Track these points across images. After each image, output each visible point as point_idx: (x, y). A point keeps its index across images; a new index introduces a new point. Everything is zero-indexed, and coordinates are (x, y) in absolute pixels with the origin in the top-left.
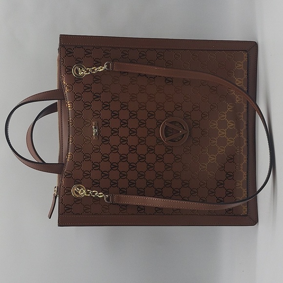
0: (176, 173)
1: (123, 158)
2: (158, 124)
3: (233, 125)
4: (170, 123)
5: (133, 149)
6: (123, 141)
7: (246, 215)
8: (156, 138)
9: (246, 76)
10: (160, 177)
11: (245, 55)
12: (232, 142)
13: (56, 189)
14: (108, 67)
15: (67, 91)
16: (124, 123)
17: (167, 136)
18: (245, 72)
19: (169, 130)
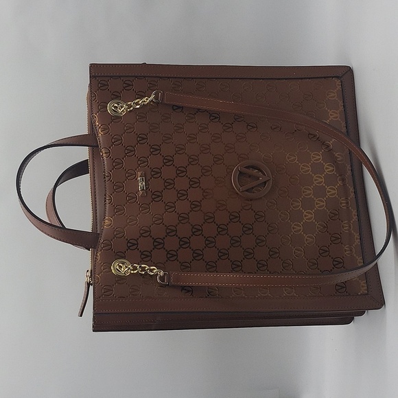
0: (260, 238)
1: (183, 218)
2: (229, 170)
3: (332, 168)
5: (195, 206)
7: (367, 294)
9: (341, 108)
10: (236, 244)
11: (338, 82)
12: (334, 192)
13: (89, 274)
14: (156, 98)
15: (100, 134)
17: (242, 185)
18: (341, 103)
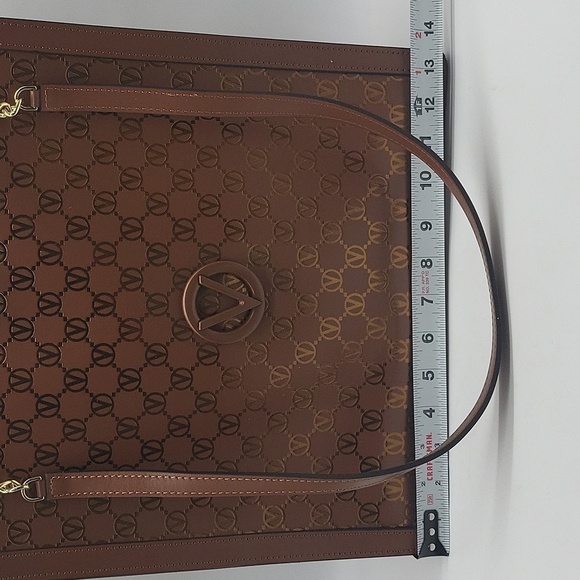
0: (227, 419)
1: (75, 381)
2: (177, 280)
4: (210, 278)
5: (102, 355)
6: (75, 330)
8: (173, 319)
10: (180, 432)
14: (26, 102)
16: (76, 279)
17: (202, 315)
19: (207, 298)
